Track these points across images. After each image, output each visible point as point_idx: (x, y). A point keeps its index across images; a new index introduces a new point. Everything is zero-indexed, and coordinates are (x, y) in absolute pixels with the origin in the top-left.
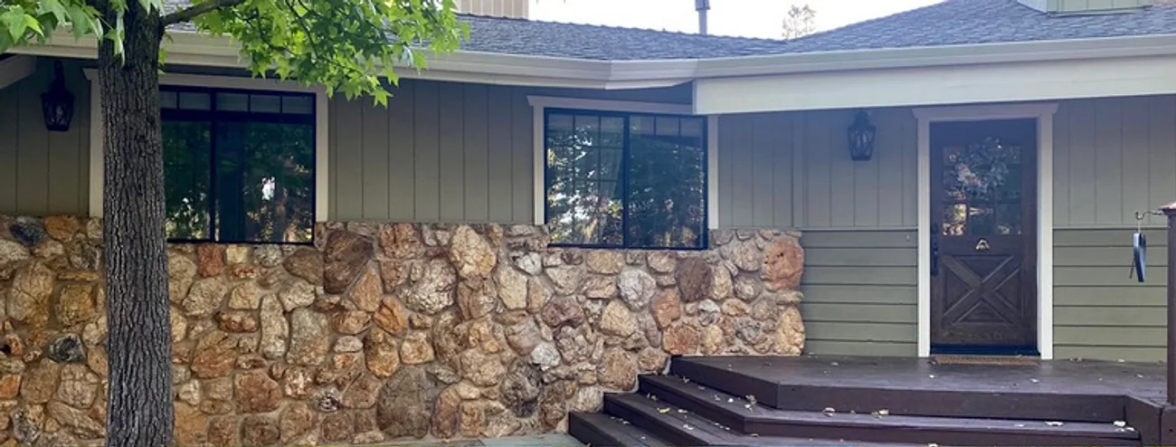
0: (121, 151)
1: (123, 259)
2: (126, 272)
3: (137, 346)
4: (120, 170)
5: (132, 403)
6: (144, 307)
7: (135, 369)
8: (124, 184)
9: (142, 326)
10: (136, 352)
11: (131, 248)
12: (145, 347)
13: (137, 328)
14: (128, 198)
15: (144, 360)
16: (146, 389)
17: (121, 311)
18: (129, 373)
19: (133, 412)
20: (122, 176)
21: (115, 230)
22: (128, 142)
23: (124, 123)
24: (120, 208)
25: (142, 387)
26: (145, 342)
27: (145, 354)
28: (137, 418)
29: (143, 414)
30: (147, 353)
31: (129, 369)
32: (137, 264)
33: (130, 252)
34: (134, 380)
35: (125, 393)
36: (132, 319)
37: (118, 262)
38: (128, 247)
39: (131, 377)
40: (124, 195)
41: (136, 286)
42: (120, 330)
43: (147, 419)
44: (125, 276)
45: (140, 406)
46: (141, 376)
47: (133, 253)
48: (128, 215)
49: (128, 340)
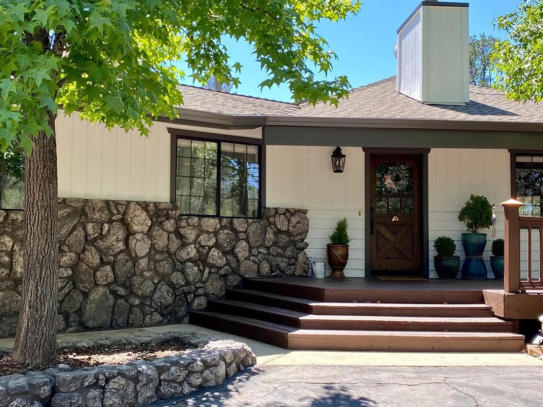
0: (41, 159)
1: (40, 218)
2: (42, 225)
3: (47, 266)
4: (41, 169)
5: (44, 298)
6: (50, 245)
7: (45, 279)
8: (42, 177)
9: (49, 255)
10: (47, 270)
11: (45, 212)
12: (51, 267)
13: (47, 257)
14: (44, 184)
15: (50, 274)
16: (51, 290)
17: (38, 247)
18: (42, 281)
19: (44, 303)
20: (42, 172)
21: (35, 202)
22: (45, 154)
23: (43, 143)
24: (40, 190)
25: (49, 290)
26: (51, 264)
27: (51, 271)
28: (46, 307)
29: (49, 304)
30: (52, 270)
31: (42, 279)
32: (48, 221)
33: (45, 215)
34: (45, 285)
35: (40, 292)
36: (44, 251)
37: (37, 219)
38: (44, 212)
39: (43, 284)
40: (42, 183)
41: (47, 233)
42: (37, 257)
43: (51, 307)
44: (41, 227)
45: (48, 300)
46: (48, 283)
47: (46, 215)
48: (45, 194)
49: (42, 263)
